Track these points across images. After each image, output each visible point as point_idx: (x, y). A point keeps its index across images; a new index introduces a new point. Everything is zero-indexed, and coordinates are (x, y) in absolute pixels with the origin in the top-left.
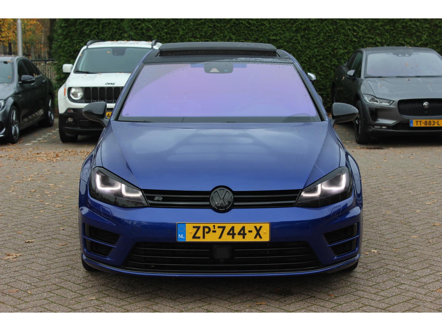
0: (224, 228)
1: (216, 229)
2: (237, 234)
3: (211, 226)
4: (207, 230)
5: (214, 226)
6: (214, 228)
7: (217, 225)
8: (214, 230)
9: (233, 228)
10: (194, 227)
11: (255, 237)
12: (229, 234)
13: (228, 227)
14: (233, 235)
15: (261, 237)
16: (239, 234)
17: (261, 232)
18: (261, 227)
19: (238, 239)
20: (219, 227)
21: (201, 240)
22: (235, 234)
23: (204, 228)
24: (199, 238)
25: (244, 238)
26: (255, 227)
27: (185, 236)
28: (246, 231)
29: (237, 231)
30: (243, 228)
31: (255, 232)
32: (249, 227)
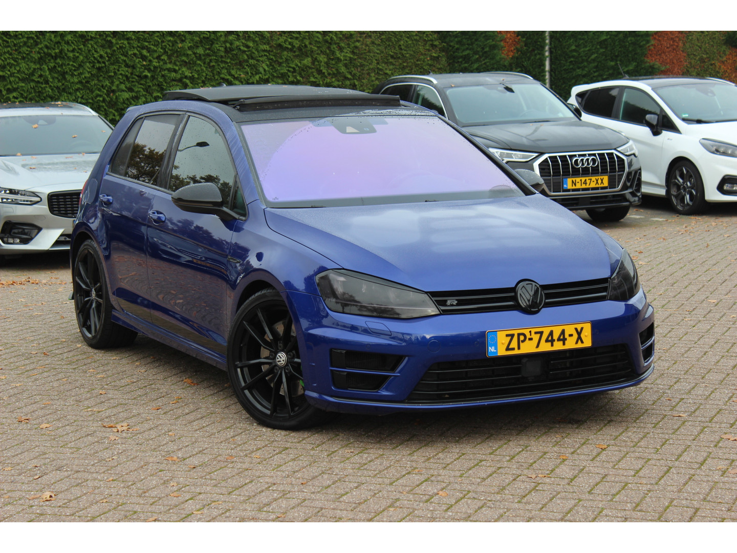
0: (541, 333)
1: (533, 336)
2: (556, 340)
3: (526, 332)
4: (522, 338)
5: (530, 332)
6: (531, 335)
7: (533, 331)
8: (530, 337)
9: (551, 333)
10: (507, 335)
11: (577, 343)
12: (547, 341)
13: (547, 332)
14: (552, 341)
15: (582, 342)
16: (559, 340)
17: (582, 336)
18: (582, 329)
19: (558, 346)
20: (536, 333)
21: (516, 352)
22: (554, 340)
23: (519, 335)
24: (513, 349)
25: (564, 344)
26: (576, 329)
27: (496, 348)
28: (567, 336)
29: (556, 337)
30: (563, 332)
31: (576, 336)
32: (570, 330)
